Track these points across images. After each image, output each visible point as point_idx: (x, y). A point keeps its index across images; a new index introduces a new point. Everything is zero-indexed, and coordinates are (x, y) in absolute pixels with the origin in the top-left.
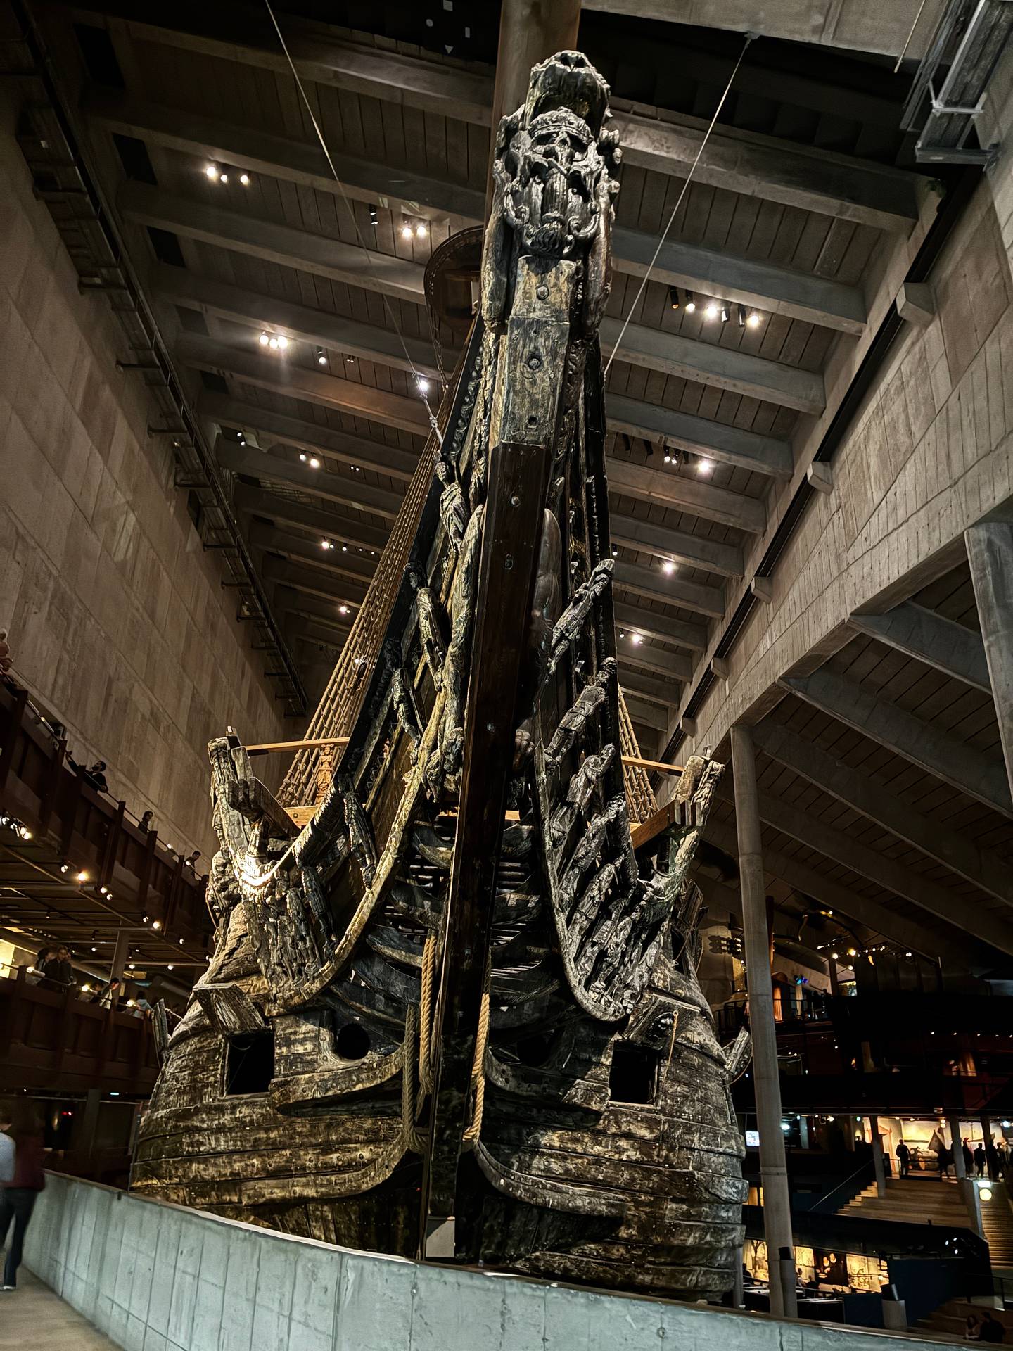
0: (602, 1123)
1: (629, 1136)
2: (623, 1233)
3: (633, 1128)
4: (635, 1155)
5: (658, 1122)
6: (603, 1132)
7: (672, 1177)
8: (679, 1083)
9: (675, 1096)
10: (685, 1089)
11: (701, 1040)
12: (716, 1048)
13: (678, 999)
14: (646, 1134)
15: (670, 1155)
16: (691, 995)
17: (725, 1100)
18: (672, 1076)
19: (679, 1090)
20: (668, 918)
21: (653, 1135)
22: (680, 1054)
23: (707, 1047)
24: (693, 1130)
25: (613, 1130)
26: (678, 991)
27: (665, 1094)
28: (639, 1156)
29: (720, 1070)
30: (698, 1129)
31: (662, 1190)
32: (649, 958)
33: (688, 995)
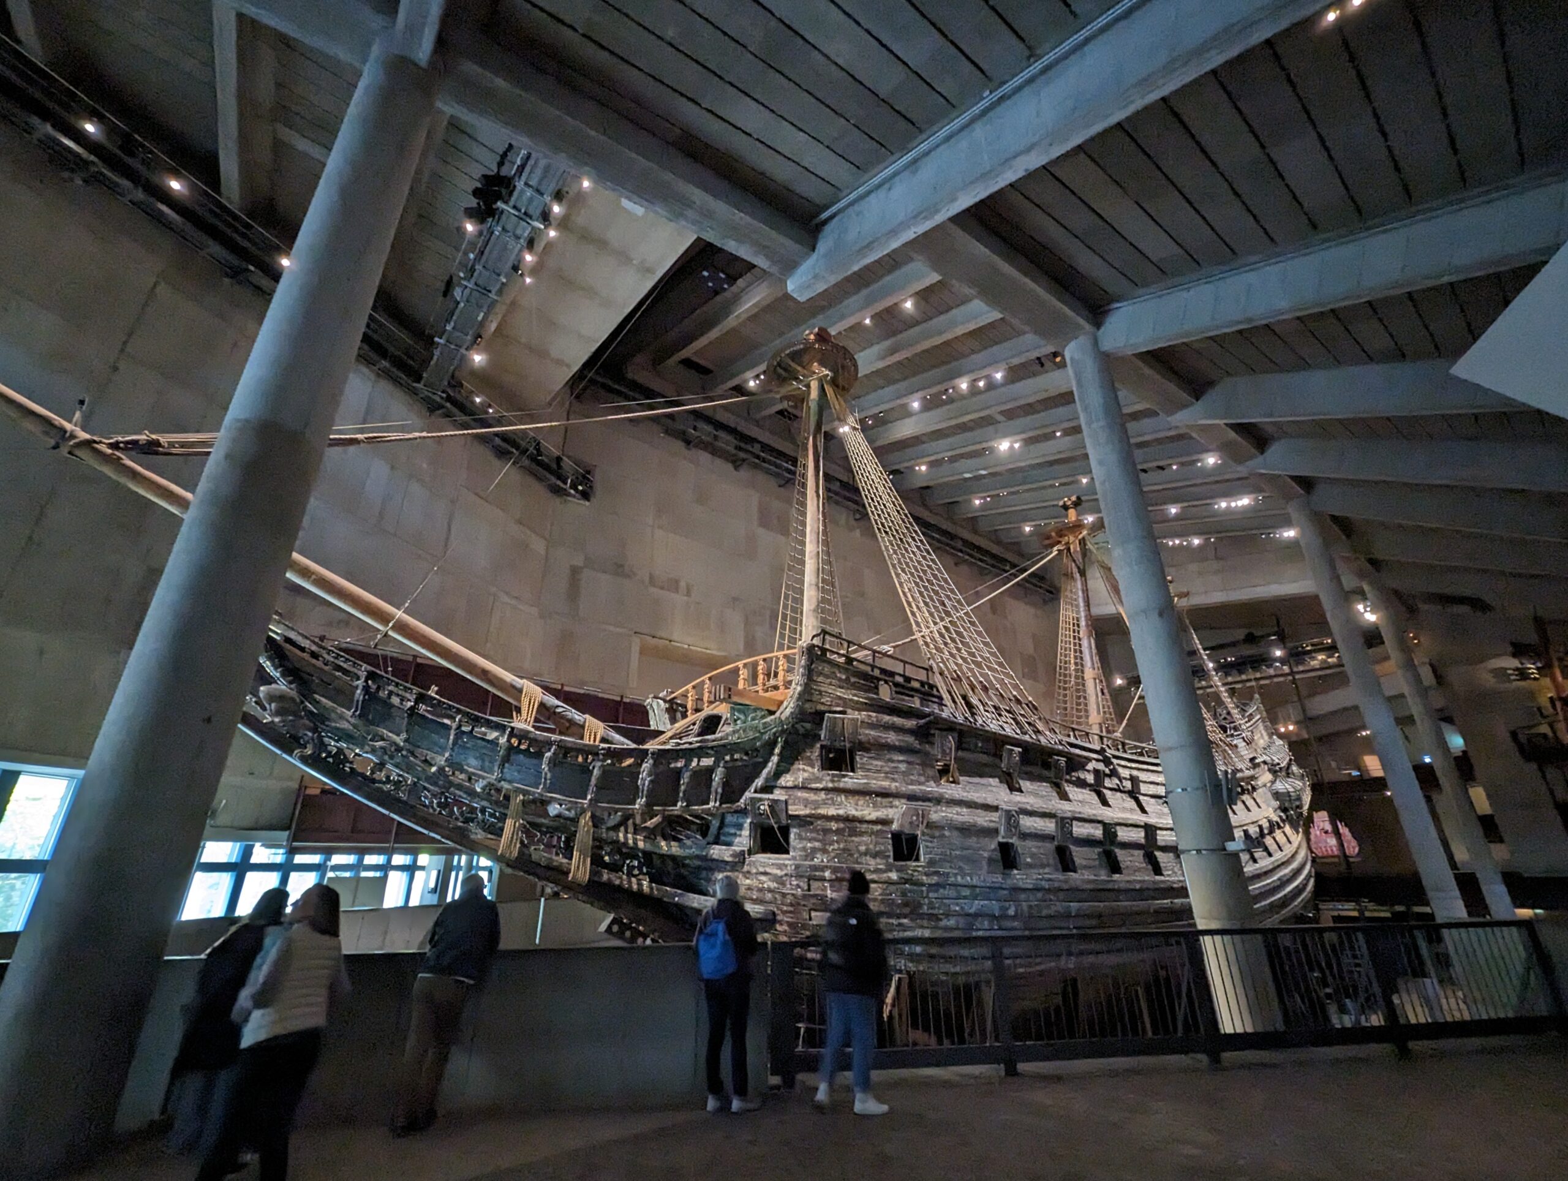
0: (746, 868)
1: (765, 874)
2: (778, 927)
3: (768, 870)
4: (773, 885)
5: (786, 866)
6: (748, 872)
7: (804, 896)
8: (810, 840)
9: (804, 849)
10: (817, 844)
11: (841, 812)
12: (874, 815)
13: (817, 789)
14: (779, 872)
15: (801, 884)
16: (836, 785)
17: (890, 847)
18: (800, 838)
19: (809, 845)
20: (779, 745)
21: (783, 873)
22: (812, 823)
23: (854, 816)
24: (823, 869)
25: (754, 871)
26: (814, 786)
27: (795, 849)
28: (775, 885)
29: (885, 828)
30: (830, 867)
31: (799, 904)
32: (765, 772)
33: (830, 785)
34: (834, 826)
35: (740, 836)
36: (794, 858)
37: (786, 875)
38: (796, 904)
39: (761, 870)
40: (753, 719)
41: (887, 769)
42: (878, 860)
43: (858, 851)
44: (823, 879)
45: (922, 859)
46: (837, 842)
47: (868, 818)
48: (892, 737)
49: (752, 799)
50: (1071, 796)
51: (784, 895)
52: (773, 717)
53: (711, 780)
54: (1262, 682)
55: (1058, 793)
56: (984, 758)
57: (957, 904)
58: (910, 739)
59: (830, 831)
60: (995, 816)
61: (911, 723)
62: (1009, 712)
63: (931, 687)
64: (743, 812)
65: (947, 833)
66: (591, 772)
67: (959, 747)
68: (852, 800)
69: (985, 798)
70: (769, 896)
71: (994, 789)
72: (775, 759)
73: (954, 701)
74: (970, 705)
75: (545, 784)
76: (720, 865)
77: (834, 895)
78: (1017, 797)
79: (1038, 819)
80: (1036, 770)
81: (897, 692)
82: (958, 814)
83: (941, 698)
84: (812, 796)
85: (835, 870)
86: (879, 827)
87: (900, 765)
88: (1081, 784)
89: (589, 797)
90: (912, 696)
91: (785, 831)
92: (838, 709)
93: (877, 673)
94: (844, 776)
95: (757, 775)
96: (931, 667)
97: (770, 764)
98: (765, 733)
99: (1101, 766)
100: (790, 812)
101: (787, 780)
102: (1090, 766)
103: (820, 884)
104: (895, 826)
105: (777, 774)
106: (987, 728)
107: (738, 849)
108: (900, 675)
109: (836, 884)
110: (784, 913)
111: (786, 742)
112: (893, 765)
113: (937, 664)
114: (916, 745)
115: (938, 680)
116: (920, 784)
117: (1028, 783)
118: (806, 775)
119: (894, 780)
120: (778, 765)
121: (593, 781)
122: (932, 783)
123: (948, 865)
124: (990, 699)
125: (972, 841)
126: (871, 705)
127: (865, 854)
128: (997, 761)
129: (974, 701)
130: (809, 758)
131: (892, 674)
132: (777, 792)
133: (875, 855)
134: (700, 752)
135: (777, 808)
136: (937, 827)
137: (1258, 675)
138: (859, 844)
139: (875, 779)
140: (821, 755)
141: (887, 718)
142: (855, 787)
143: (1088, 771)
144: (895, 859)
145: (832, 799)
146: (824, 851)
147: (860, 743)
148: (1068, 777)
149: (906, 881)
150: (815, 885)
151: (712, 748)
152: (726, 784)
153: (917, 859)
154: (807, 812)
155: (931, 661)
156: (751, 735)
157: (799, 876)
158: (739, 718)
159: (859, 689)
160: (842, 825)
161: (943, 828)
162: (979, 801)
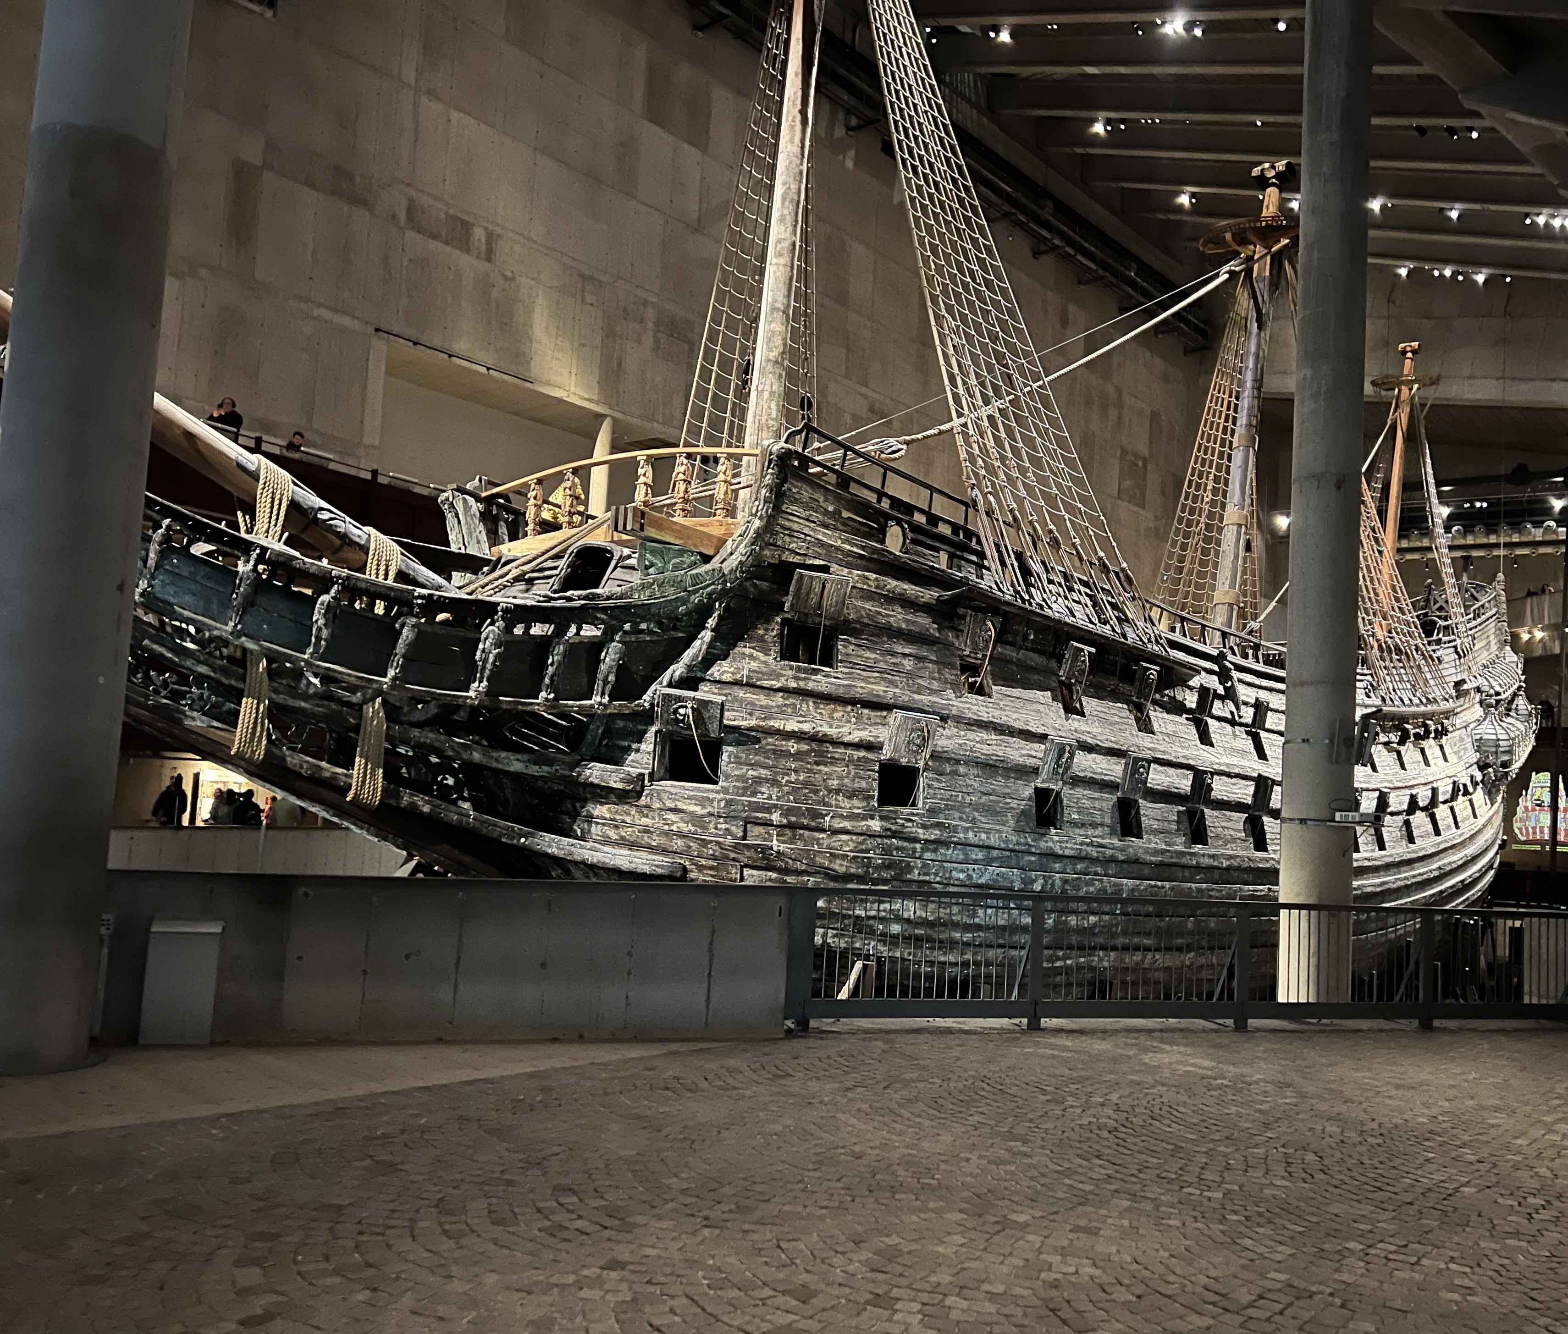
0: (643, 801)
1: (676, 810)
3: (680, 805)
4: (685, 828)
5: (712, 801)
6: (648, 807)
7: (736, 847)
8: (752, 766)
9: (739, 778)
10: (764, 773)
11: (806, 727)
12: (857, 736)
13: (770, 689)
14: (699, 810)
15: (733, 828)
16: (802, 684)
17: (875, 784)
18: (739, 763)
19: (750, 772)
20: (716, 614)
21: (705, 811)
22: (758, 741)
23: (825, 735)
24: (769, 809)
25: (657, 805)
26: (766, 683)
27: (727, 777)
28: (693, 829)
29: (871, 756)
30: (781, 808)
31: (727, 857)
32: (688, 655)
33: (793, 684)
34: (793, 746)
35: (638, 751)
36: (725, 790)
37: (710, 814)
38: (722, 860)
39: (670, 804)
40: (676, 568)
41: (882, 665)
42: (855, 802)
43: (826, 788)
44: (768, 824)
45: (920, 805)
46: (796, 771)
47: (846, 739)
48: (897, 617)
49: (666, 696)
50: (1156, 726)
51: (704, 843)
52: (708, 567)
53: (598, 661)
54: (1519, 552)
55: (1138, 720)
56: (1035, 659)
57: (962, 871)
58: (923, 621)
59: (787, 754)
60: (1038, 749)
61: (929, 595)
62: (1086, 584)
63: (969, 534)
64: (647, 716)
65: (962, 769)
66: (400, 633)
67: (1000, 639)
68: (826, 709)
69: (1027, 722)
70: (680, 843)
71: (1042, 708)
72: (706, 635)
73: (1003, 564)
74: (1026, 571)
75: (317, 645)
76: (603, 794)
77: (782, 848)
78: (1075, 722)
79: (1099, 758)
80: (1111, 683)
81: (913, 541)
82: (981, 742)
83: (982, 555)
84: (761, 699)
85: (787, 812)
86: (862, 754)
87: (905, 662)
88: (1177, 708)
89: (391, 673)
90: (937, 550)
91: (713, 750)
92: (817, 562)
93: (885, 504)
94: (816, 672)
95: (674, 658)
96: (975, 502)
97: (697, 643)
98: (695, 592)
99: (1213, 683)
100: (725, 722)
101: (722, 670)
102: (1195, 682)
103: (760, 830)
104: (886, 753)
105: (709, 660)
106: (1048, 612)
107: (635, 772)
108: (922, 511)
109: (788, 832)
110: (700, 868)
111: (727, 609)
112: (894, 660)
113: (985, 496)
114: (933, 629)
115: (981, 525)
116: (933, 692)
117: (1094, 702)
118: (754, 665)
119: (892, 683)
120: (711, 645)
121: (401, 647)
122: (950, 694)
123: (957, 815)
124: (1061, 562)
125: (998, 783)
126: (870, 560)
127: (837, 792)
128: (1054, 664)
129: (1036, 567)
130: (761, 639)
131: (910, 509)
132: (703, 687)
133: (852, 795)
134: (583, 615)
135: (706, 715)
136: (948, 760)
137: (1516, 538)
138: (829, 776)
139: (865, 680)
140: (781, 635)
141: (892, 584)
142: (832, 690)
143: (1191, 688)
144: (881, 803)
145: (794, 705)
146: (774, 783)
147: (847, 621)
148: (1158, 696)
149: (894, 835)
150: (755, 830)
151: (604, 609)
152: (622, 670)
153: (914, 805)
154: (753, 723)
155: (976, 491)
156: (671, 593)
157: (729, 818)
158: (652, 565)
159: (855, 532)
160: (806, 747)
161: (958, 762)
162: (1018, 725)
